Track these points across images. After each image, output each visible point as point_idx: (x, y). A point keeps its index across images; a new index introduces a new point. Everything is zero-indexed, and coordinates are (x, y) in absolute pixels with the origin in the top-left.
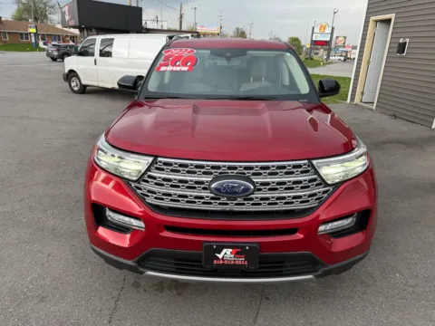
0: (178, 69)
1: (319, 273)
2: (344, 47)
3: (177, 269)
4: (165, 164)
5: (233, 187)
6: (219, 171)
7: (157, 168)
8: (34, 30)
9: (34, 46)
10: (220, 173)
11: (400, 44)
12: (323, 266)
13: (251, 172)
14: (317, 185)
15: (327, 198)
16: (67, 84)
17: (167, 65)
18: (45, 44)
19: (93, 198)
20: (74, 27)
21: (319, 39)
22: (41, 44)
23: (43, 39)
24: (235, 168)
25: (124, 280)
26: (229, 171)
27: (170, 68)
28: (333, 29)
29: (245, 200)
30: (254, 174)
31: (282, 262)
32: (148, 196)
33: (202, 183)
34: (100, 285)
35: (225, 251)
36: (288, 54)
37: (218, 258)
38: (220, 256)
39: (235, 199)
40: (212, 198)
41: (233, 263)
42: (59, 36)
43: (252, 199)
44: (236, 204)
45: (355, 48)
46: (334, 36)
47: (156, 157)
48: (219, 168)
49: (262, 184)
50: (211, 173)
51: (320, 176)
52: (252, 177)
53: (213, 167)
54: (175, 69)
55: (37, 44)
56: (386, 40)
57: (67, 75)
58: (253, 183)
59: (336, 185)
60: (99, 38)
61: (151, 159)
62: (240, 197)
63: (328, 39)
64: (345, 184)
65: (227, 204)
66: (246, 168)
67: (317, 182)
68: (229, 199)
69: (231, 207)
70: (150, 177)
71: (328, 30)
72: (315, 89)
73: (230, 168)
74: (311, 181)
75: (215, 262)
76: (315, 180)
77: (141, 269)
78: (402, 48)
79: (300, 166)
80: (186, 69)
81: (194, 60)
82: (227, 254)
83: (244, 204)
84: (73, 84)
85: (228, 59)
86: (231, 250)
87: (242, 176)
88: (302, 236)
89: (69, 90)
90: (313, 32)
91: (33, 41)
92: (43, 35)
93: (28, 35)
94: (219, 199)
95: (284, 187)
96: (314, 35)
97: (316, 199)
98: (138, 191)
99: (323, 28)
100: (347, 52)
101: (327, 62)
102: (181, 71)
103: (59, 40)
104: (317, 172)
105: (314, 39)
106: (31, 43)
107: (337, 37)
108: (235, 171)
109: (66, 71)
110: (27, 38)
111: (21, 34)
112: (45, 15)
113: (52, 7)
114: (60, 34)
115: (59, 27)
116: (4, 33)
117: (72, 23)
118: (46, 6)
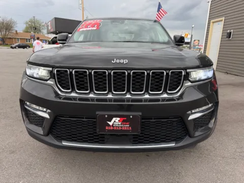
2: (199, 46)
11: (228, 33)
20: (53, 33)
28: (192, 36)
46: (193, 40)
63: (189, 41)
71: (189, 36)
99: (186, 35)
100: (200, 48)
107: (195, 40)
110: (29, 41)
111: (27, 39)
112: (40, 30)
113: (43, 26)
114: (47, 39)
115: (46, 35)
116: (18, 39)
117: (52, 31)
118: (40, 25)
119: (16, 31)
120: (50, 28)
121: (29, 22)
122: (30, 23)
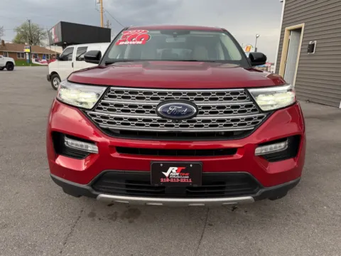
0: (134, 43)
1: (258, 194)
2: (265, 63)
3: (127, 191)
4: (117, 92)
5: (178, 109)
6: (165, 97)
7: (110, 96)
8: (29, 51)
9: (28, 62)
10: (166, 98)
11: (309, 45)
12: (261, 188)
13: (194, 97)
14: (253, 110)
15: (262, 123)
16: (50, 83)
17: (125, 41)
18: (36, 61)
19: (53, 127)
20: (58, 44)
22: (33, 61)
23: (35, 57)
24: (180, 94)
25: (82, 211)
26: (175, 97)
27: (127, 43)
28: (256, 49)
29: (188, 122)
30: (196, 99)
31: (223, 183)
32: (101, 121)
33: (150, 107)
34: (59, 215)
35: (171, 169)
36: (223, 34)
37: (164, 177)
38: (166, 174)
39: (179, 120)
40: (159, 121)
41: (178, 180)
42: (47, 55)
43: (195, 121)
44: (181, 126)
45: (273, 64)
47: (109, 87)
48: (165, 94)
49: (204, 108)
50: (158, 99)
51: (255, 103)
52: (195, 102)
53: (160, 94)
54: (131, 43)
55: (30, 61)
56: (298, 45)
57: (50, 76)
58: (196, 106)
59: (270, 113)
60: (76, 47)
61: (104, 89)
62: (184, 119)
64: (277, 112)
65: (173, 126)
66: (189, 94)
67: (252, 108)
68: (174, 120)
69: (176, 128)
70: (103, 104)
71: (251, 51)
72: (246, 57)
73: (174, 94)
74: (247, 106)
75: (162, 180)
76: (251, 106)
77: (95, 193)
78: (311, 48)
79: (237, 93)
80: (140, 42)
81: (147, 37)
82: (172, 171)
83: (187, 126)
84: (55, 83)
85: (175, 36)
86: (176, 168)
87: (185, 100)
88: (241, 156)
89: (51, 87)
91: (28, 58)
92: (35, 54)
93: (24, 54)
94: (165, 121)
95: (224, 110)
97: (253, 123)
98: (93, 118)
100: (267, 67)
102: (136, 44)
103: (48, 58)
104: (252, 100)
106: (26, 60)
108: (180, 97)
109: (50, 73)
110: (23, 57)
111: (19, 53)
112: (38, 40)
113: (43, 34)
114: (49, 53)
115: (48, 48)
116: (6, 53)
117: (57, 41)
118: (39, 33)
119: (3, 42)
120: (53, 37)
121: (23, 28)
122: (22, 30)
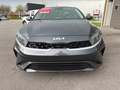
8: (20, 14)
11: (116, 6)
16: (23, 24)
21: (96, 14)
23: (22, 17)
28: (100, 11)
55: (20, 18)
57: (23, 22)
60: (31, 11)
63: (98, 14)
71: (98, 11)
84: (25, 24)
90: (94, 12)
91: (20, 17)
92: (22, 16)
96: (94, 13)
99: (97, 10)
101: (98, 20)
105: (94, 14)
106: (19, 17)
107: (101, 13)
109: (23, 21)
110: (18, 16)
111: (17, 15)
116: (13, 15)
117: (27, 10)
119: (12, 11)
121: (18, 7)
